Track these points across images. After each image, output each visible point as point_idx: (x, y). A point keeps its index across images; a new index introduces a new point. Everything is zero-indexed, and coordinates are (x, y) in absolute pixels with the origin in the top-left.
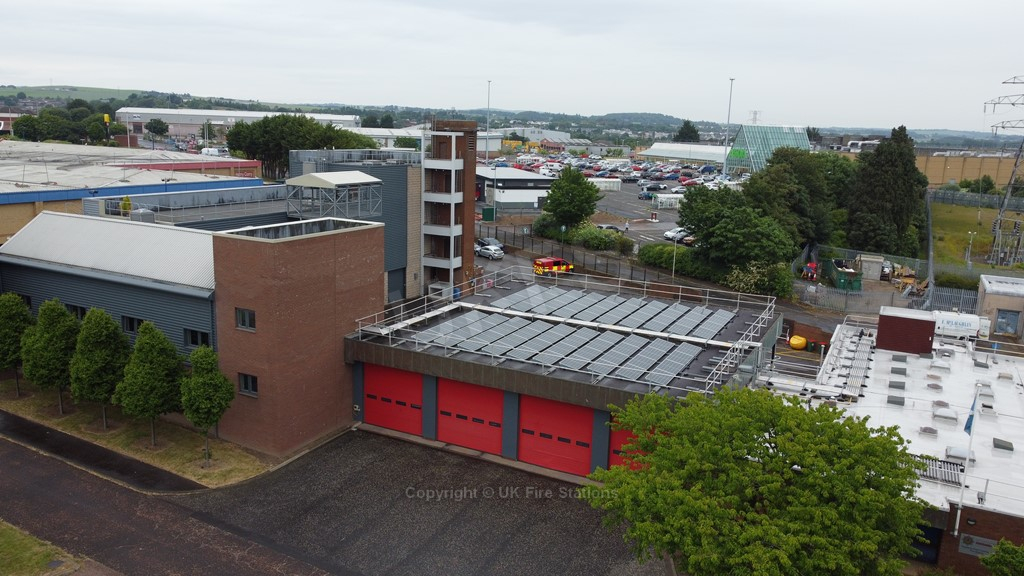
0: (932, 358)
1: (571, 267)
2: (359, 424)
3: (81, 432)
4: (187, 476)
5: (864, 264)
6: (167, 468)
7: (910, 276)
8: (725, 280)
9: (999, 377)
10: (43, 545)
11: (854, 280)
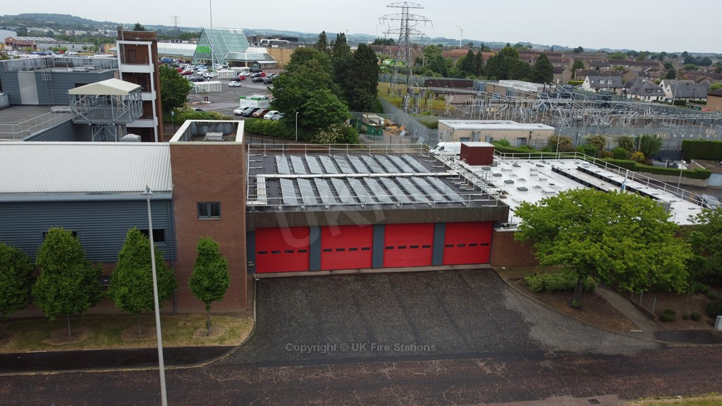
2: (256, 275)
3: (55, 347)
7: (394, 125)
8: (315, 137)
9: (532, 170)
11: (378, 130)
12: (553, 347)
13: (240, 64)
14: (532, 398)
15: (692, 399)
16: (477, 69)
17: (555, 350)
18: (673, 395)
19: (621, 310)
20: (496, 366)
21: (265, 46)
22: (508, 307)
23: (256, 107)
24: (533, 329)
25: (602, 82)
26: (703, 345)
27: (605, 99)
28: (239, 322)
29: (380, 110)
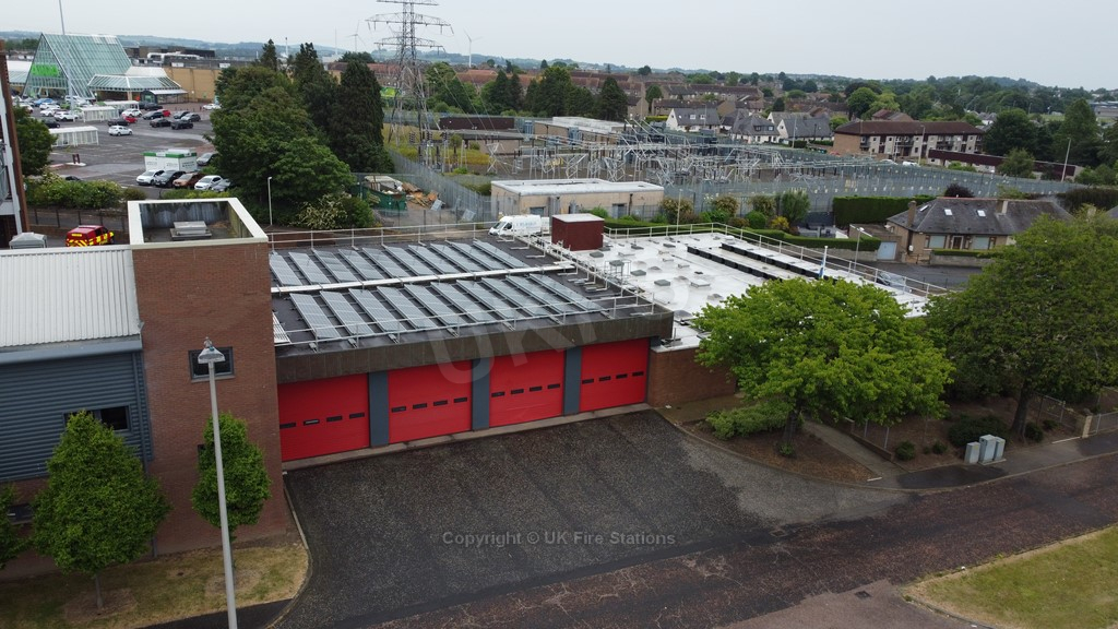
1: (112, 234)
8: (298, 219)
11: (398, 201)
12: (778, 521)
13: (119, 95)
14: (781, 606)
15: (980, 568)
16: (514, 100)
17: (784, 524)
18: (955, 567)
19: (844, 451)
20: (713, 563)
21: (158, 65)
22: (696, 468)
23: (177, 169)
25: (693, 117)
26: (960, 488)
27: (708, 141)
28: (280, 554)
29: (390, 169)
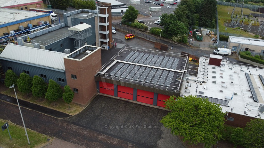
0: (220, 67)
1: (134, 36)
2: (99, 93)
3: (36, 103)
4: (66, 113)
5: (203, 31)
6: (61, 111)
7: (213, 34)
8: (171, 38)
9: (234, 72)
10: (43, 135)
11: (201, 37)
22: (162, 129)
24: (161, 140)
28: (80, 108)
